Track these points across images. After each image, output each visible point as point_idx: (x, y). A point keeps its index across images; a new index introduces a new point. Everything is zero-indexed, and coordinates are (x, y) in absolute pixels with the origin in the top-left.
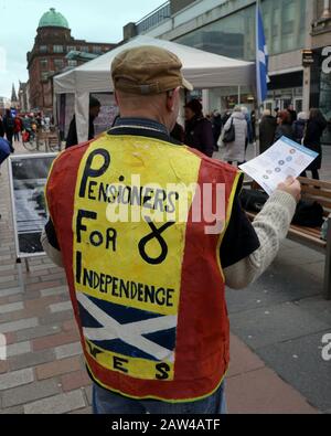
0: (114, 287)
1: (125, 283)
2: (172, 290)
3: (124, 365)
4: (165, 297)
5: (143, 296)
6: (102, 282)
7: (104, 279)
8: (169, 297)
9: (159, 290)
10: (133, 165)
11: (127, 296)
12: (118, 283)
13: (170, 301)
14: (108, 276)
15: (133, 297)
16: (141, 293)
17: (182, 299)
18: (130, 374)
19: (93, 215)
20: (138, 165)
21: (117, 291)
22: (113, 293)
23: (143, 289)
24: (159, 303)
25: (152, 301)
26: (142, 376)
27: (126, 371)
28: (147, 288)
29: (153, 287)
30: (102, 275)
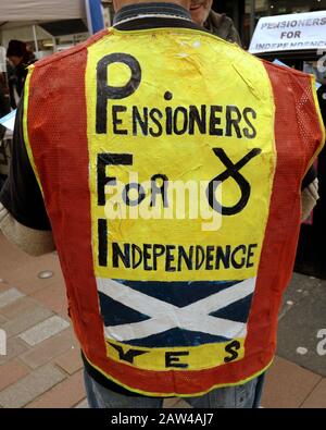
0: (169, 258)
1: (187, 250)
2: (255, 245)
3: (182, 360)
4: (246, 256)
5: (213, 263)
6: (147, 256)
7: (150, 251)
8: (250, 254)
9: (237, 249)
10: (181, 74)
11: (190, 267)
12: (175, 253)
13: (252, 260)
14: (156, 246)
15: (197, 268)
16: (210, 258)
17: (263, 254)
18: (191, 368)
19: (126, 159)
20: (190, 73)
21: (174, 264)
22: (168, 268)
23: (214, 253)
24: (237, 266)
25: (227, 266)
26: (207, 366)
27: (186, 366)
28: (219, 249)
29: (228, 247)
30: (146, 246)
